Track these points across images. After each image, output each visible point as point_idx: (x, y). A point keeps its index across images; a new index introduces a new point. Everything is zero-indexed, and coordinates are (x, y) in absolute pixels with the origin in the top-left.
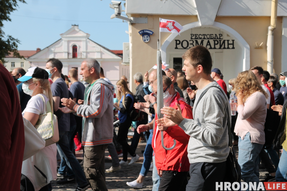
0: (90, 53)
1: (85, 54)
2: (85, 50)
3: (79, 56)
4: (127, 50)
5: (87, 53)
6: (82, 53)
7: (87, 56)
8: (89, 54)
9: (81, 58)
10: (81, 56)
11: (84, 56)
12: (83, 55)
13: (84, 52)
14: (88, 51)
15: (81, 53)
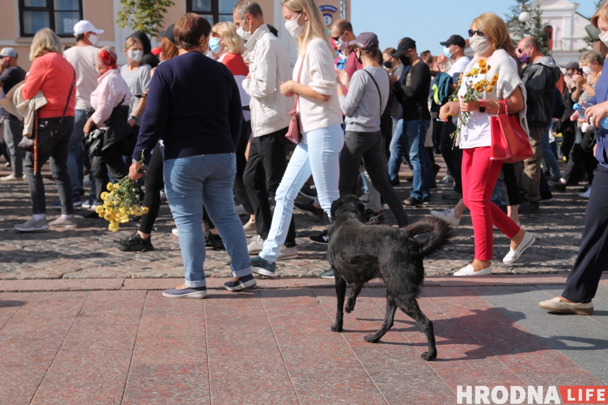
1: (568, 43)
2: (569, 36)
3: (556, 47)
5: (573, 40)
6: (563, 41)
7: (571, 46)
8: (576, 42)
9: (562, 51)
10: (561, 46)
11: (566, 47)
12: (565, 44)
13: (566, 39)
14: (574, 36)
15: (561, 42)
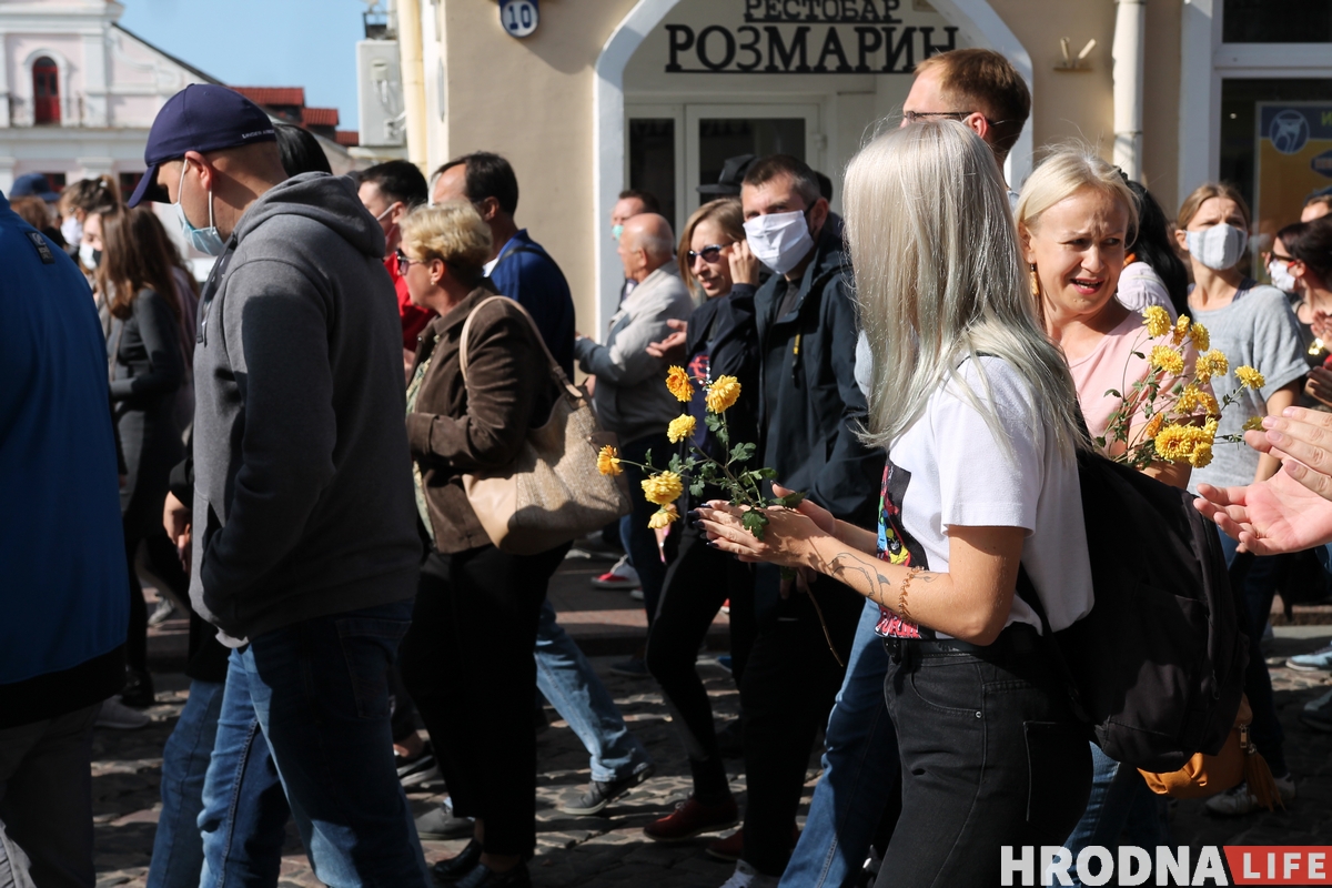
0: (130, 102)
1: (100, 105)
2: (100, 87)
3: (69, 116)
4: (380, 82)
5: (112, 99)
6: (87, 100)
7: (110, 116)
8: (122, 103)
9: (82, 127)
10: (81, 115)
11: (95, 115)
12: (92, 109)
13: (94, 95)
14: (117, 89)
15: (80, 102)
